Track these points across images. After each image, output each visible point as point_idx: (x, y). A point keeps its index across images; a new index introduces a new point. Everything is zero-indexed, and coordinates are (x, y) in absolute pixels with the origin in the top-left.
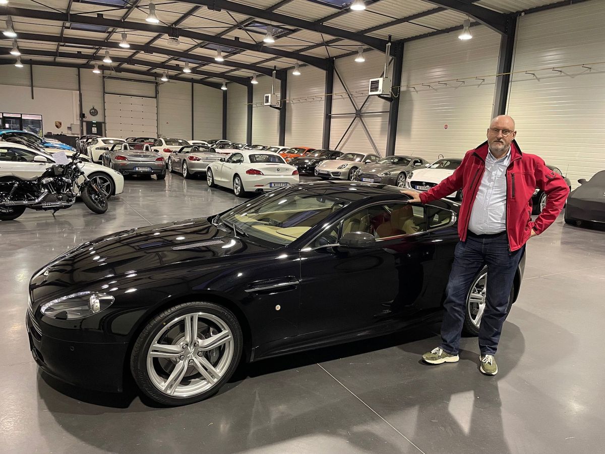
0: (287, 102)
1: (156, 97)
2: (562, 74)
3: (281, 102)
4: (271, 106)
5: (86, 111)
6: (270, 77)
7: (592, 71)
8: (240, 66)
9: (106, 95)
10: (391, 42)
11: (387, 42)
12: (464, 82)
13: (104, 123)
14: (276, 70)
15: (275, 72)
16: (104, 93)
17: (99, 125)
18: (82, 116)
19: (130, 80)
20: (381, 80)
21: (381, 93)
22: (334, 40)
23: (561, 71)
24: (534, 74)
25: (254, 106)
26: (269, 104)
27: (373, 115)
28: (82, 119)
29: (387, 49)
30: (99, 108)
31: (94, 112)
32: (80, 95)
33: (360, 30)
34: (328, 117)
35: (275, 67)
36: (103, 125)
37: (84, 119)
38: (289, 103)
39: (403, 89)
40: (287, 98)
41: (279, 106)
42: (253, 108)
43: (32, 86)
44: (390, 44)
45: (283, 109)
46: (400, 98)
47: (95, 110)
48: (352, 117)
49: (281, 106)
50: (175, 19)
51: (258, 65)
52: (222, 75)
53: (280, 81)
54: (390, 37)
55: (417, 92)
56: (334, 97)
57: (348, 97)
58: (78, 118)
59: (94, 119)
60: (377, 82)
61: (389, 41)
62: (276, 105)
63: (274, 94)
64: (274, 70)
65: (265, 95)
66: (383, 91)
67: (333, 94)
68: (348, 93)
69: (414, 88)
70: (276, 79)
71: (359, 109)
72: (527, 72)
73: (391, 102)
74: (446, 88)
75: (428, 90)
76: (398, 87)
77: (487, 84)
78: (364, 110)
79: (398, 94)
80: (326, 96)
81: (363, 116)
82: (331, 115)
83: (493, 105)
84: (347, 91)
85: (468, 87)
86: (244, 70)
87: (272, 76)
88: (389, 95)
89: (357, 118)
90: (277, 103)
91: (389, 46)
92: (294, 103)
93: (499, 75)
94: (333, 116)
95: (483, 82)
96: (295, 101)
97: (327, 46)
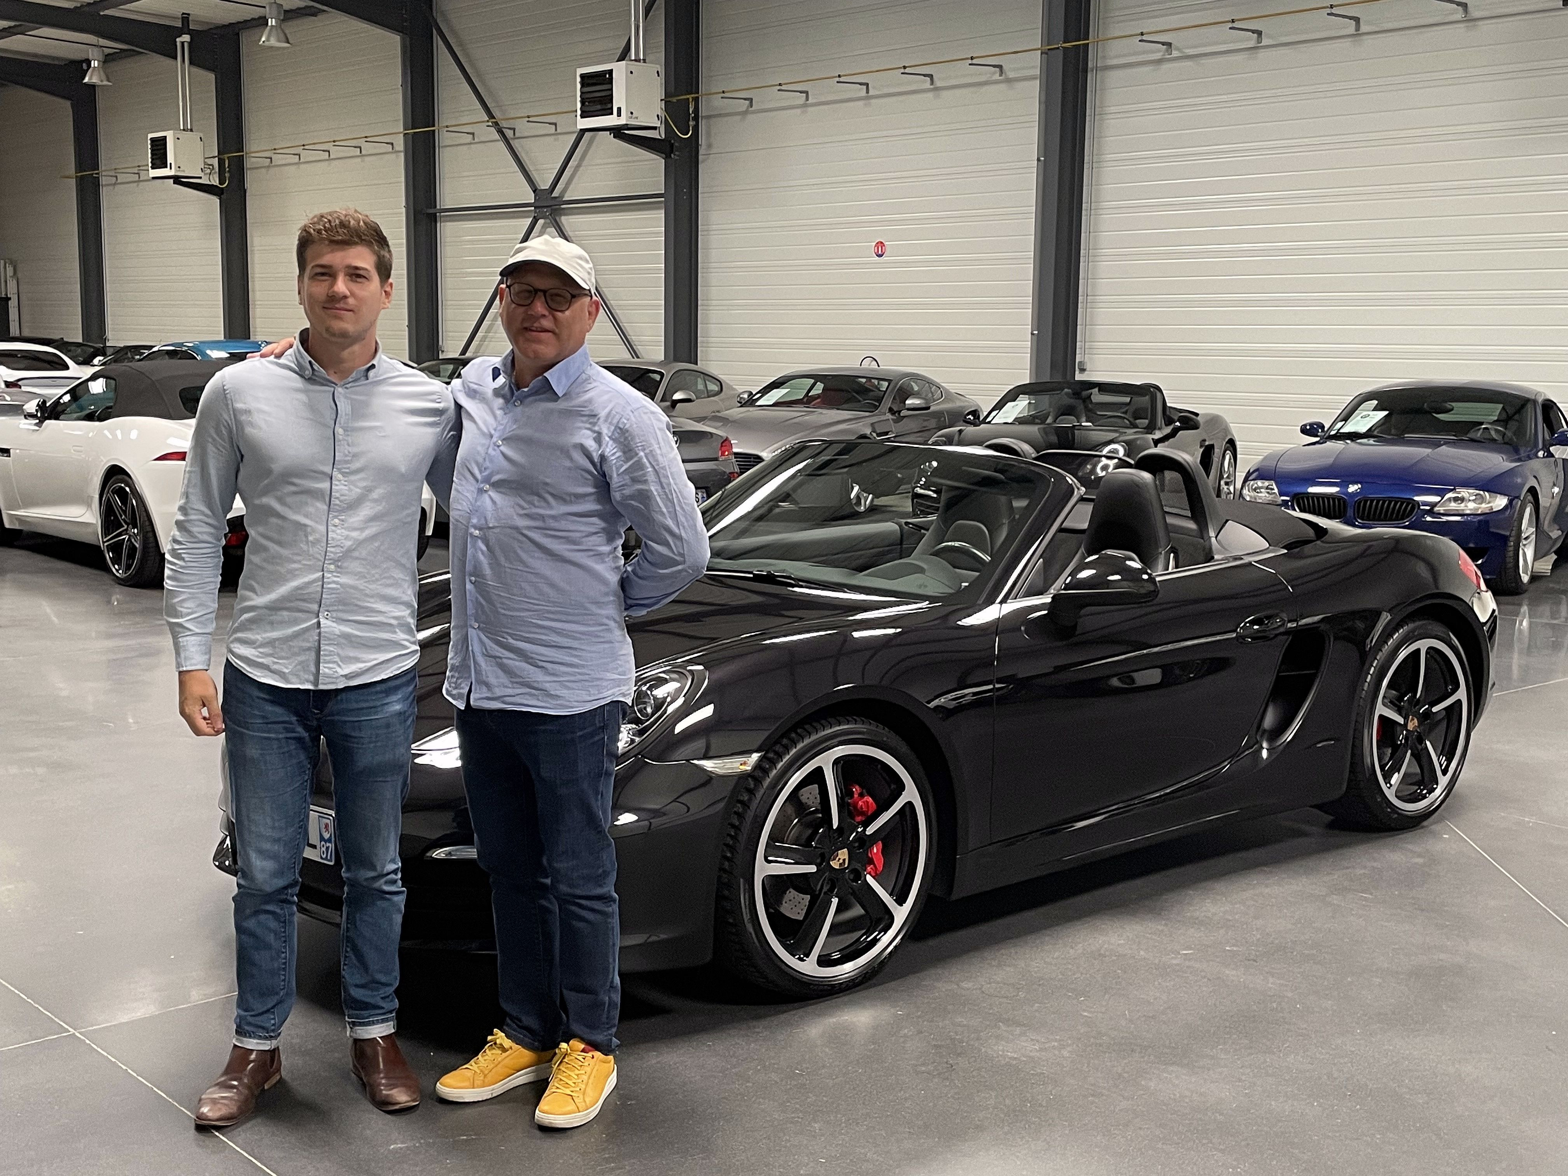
0: (251, 162)
2: (1264, 42)
3: (221, 161)
4: (177, 180)
6: (169, 61)
7: (1360, 30)
12: (930, 75)
14: (190, 32)
15: (186, 38)
20: (620, 70)
21: (622, 121)
24: (1169, 45)
25: (103, 181)
26: (170, 172)
34: (424, 221)
35: (185, 18)
38: (260, 167)
39: (710, 104)
40: (249, 146)
41: (215, 181)
42: (104, 192)
45: (233, 192)
46: (703, 140)
48: (523, 215)
49: (221, 179)
51: (107, 12)
53: (212, 76)
55: (761, 113)
56: (444, 138)
57: (497, 136)
60: (605, 79)
62: (201, 174)
63: (191, 130)
64: (180, 32)
65: (150, 136)
66: (632, 113)
67: (434, 131)
68: (496, 124)
69: (751, 100)
70: (195, 70)
71: (545, 185)
72: (1144, 38)
73: (667, 158)
74: (868, 98)
75: (805, 106)
76: (690, 97)
77: (1009, 81)
78: (564, 190)
79: (692, 123)
80: (410, 136)
81: (561, 215)
82: (431, 211)
83: (1038, 160)
84: (491, 115)
85: (944, 94)
86: (46, 31)
87: (176, 58)
88: (655, 128)
89: (541, 222)
90: (206, 166)
92: (275, 167)
93: (1049, 49)
94: (442, 214)
95: (998, 76)
96: (279, 159)
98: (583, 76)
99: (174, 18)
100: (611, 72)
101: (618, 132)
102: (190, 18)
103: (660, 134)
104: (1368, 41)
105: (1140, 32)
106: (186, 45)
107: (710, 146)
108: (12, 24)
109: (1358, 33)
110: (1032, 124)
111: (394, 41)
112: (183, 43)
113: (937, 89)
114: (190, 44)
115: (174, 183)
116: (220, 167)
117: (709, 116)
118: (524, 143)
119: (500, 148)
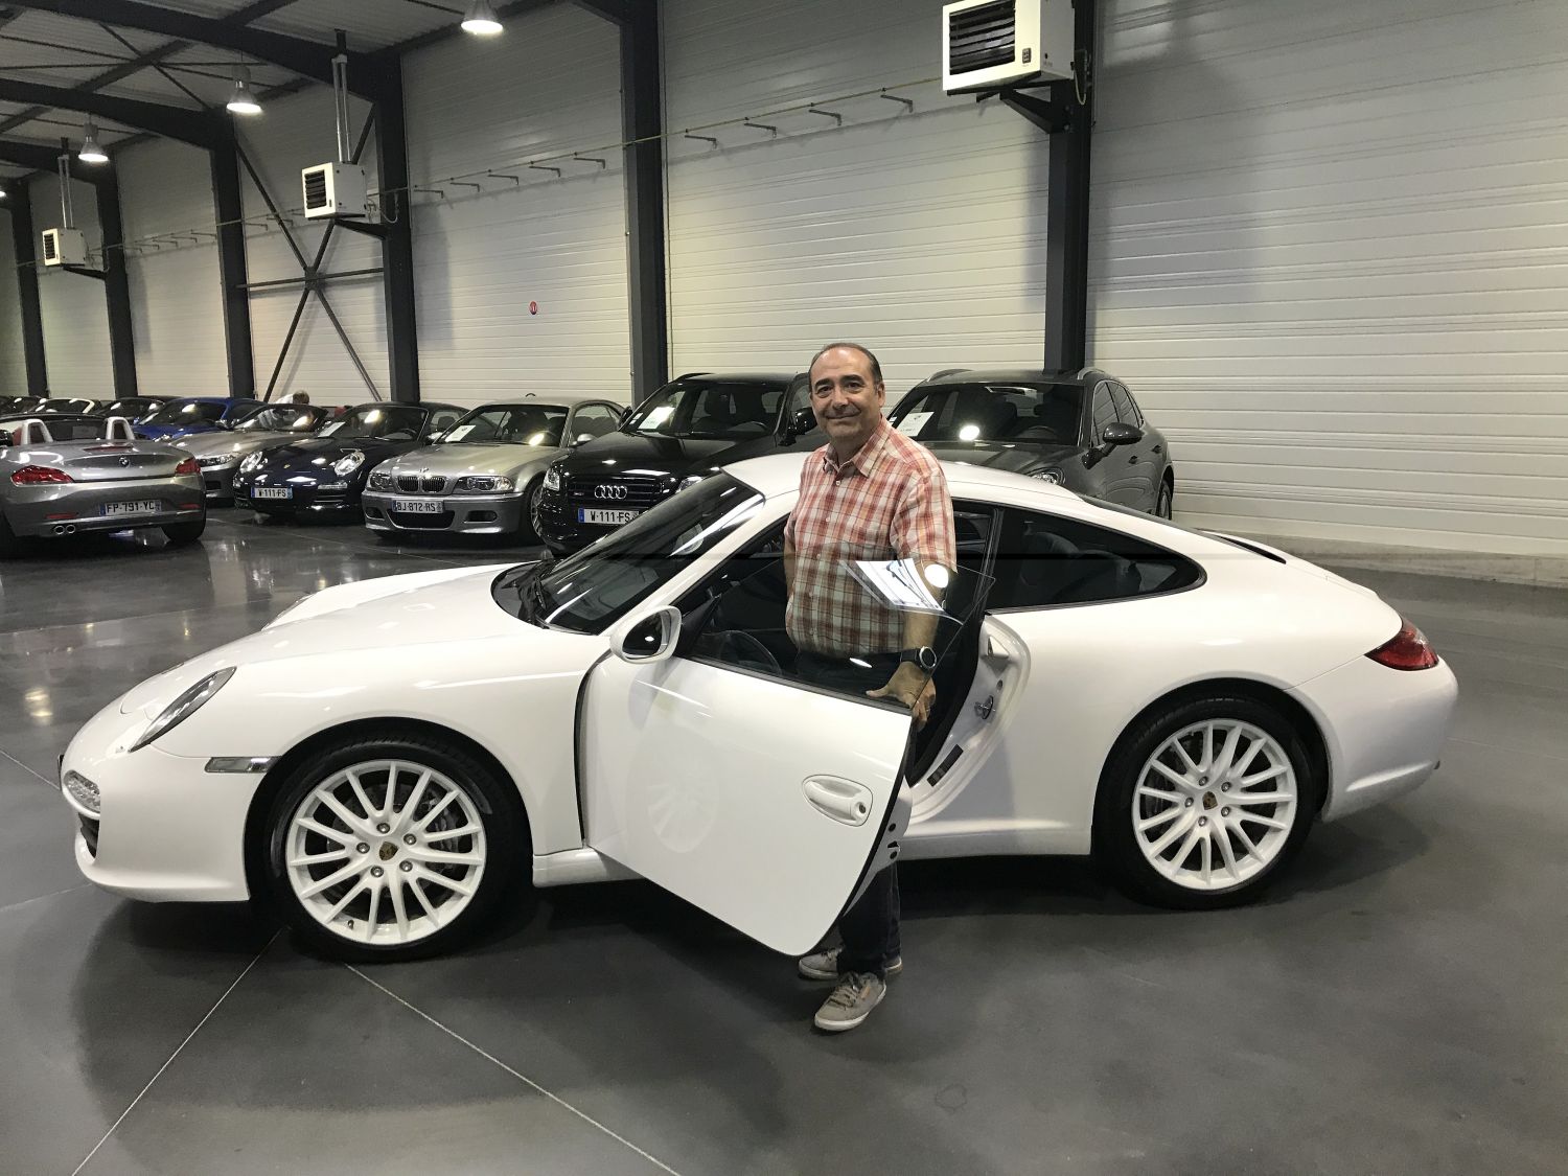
0: (128, 252)
2: (779, 136)
3: (104, 251)
4: (66, 267)
7: (843, 125)
10: (346, 53)
11: (335, 52)
12: (558, 170)
14: (68, 152)
15: (66, 157)
20: (328, 169)
21: (333, 211)
22: (168, 45)
23: (774, 129)
24: (714, 140)
26: (56, 261)
27: (352, 278)
29: (335, 73)
33: (231, 11)
34: (238, 297)
35: (65, 141)
38: (134, 256)
39: (415, 198)
40: (127, 241)
41: (100, 267)
42: (39, 279)
44: (342, 59)
45: (116, 277)
46: (413, 226)
48: (297, 288)
49: (105, 268)
53: (92, 187)
54: (341, 36)
55: (450, 203)
56: (248, 231)
57: (279, 226)
60: (320, 176)
61: (341, 48)
62: (83, 262)
63: (74, 228)
64: (61, 153)
65: (45, 233)
66: (340, 204)
67: (240, 223)
68: (277, 216)
69: (442, 193)
71: (310, 263)
72: (689, 134)
73: (383, 239)
74: (517, 189)
75: (477, 197)
77: (612, 173)
78: (326, 267)
79: (397, 212)
80: (220, 229)
81: (327, 287)
82: (244, 286)
83: (626, 234)
84: (274, 210)
85: (570, 184)
87: (57, 171)
88: (364, 216)
89: (311, 294)
90: (89, 257)
91: (343, 67)
92: (145, 256)
93: (628, 145)
94: (252, 289)
95: (602, 170)
96: (146, 250)
97: (160, 66)
98: (307, 177)
99: (56, 141)
100: (322, 173)
101: (338, 220)
103: (376, 221)
104: (847, 134)
105: (684, 130)
106: (67, 162)
107: (418, 229)
109: (839, 130)
110: (621, 207)
111: (207, 152)
112: (63, 161)
113: (563, 181)
114: (70, 162)
115: (66, 270)
116: (104, 256)
117: (415, 206)
118: (299, 232)
119: (282, 237)
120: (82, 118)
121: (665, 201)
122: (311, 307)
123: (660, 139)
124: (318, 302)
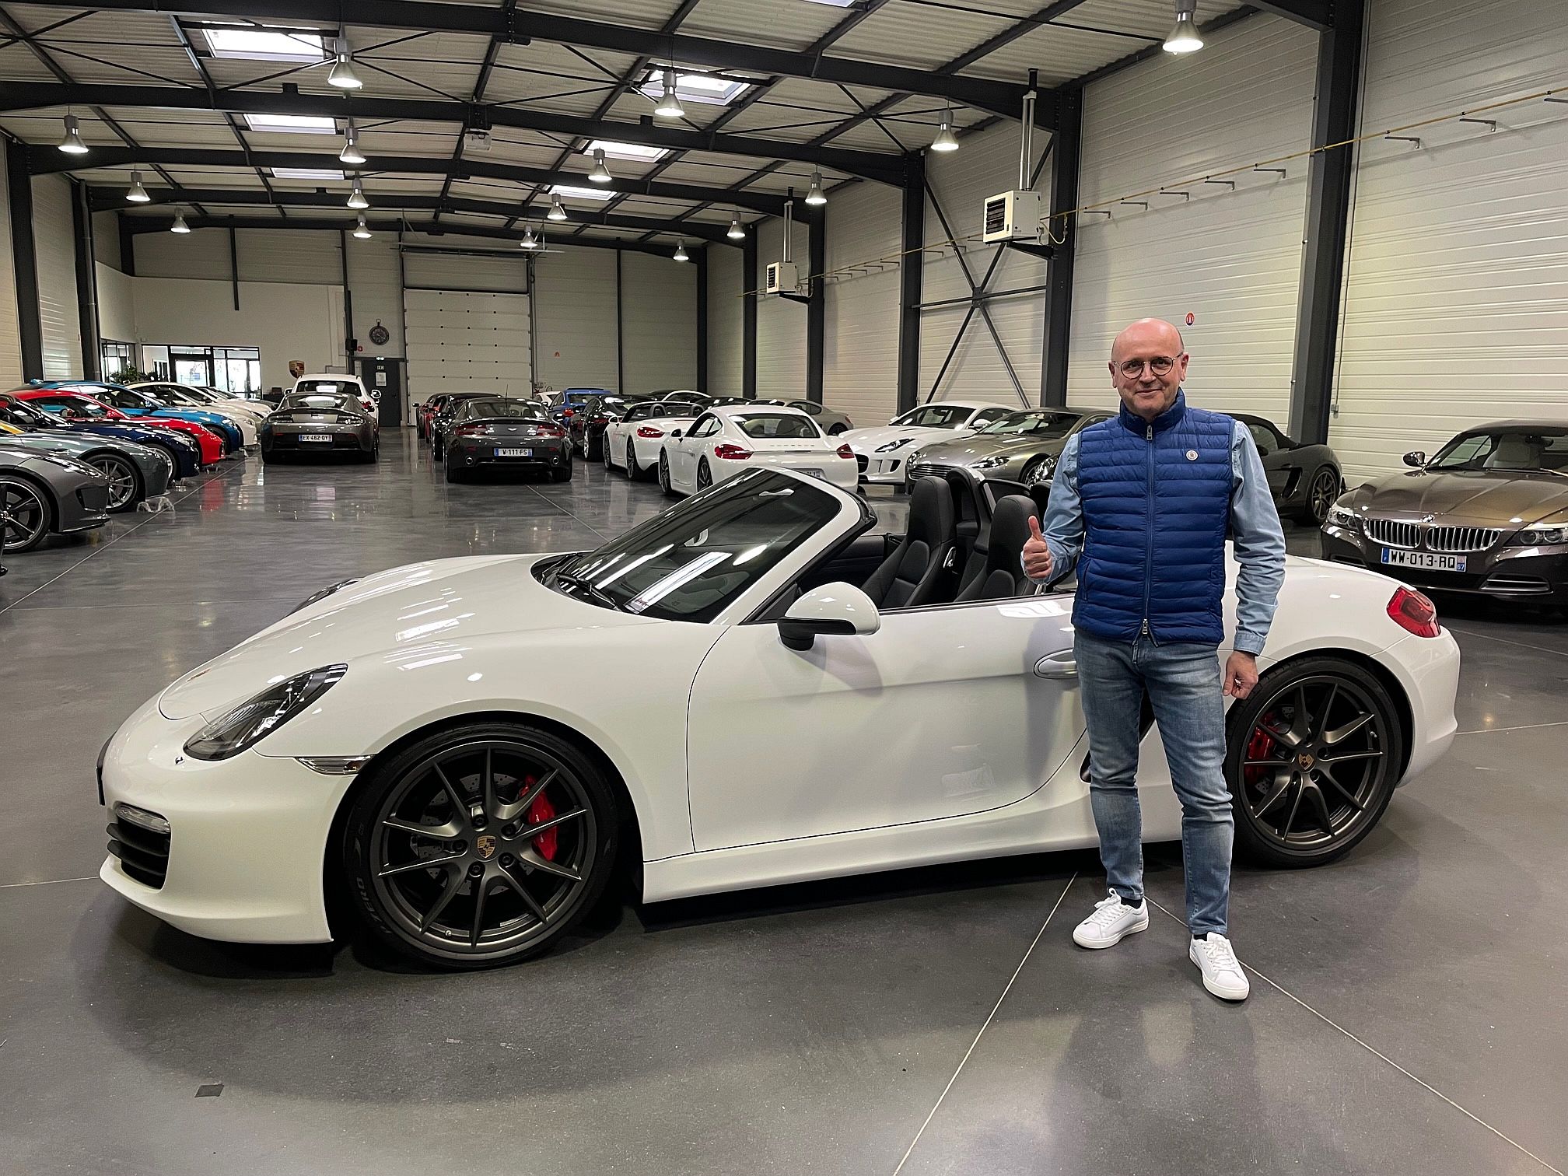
0: (827, 280)
1: (528, 292)
2: (1499, 130)
3: (810, 280)
4: (782, 294)
5: (362, 335)
6: (781, 219)
8: (707, 195)
9: (407, 291)
10: (1036, 89)
11: (1026, 90)
12: (1232, 183)
13: (404, 360)
14: (792, 198)
15: (790, 203)
16: (404, 286)
17: (393, 367)
18: (351, 345)
19: (464, 252)
20: (1008, 196)
21: (1013, 234)
22: (889, 98)
23: (1493, 123)
24: (1417, 139)
25: (759, 297)
26: (775, 289)
27: (1014, 295)
28: (352, 353)
29: (1025, 109)
30: (391, 325)
31: (379, 335)
32: (348, 295)
33: (942, 62)
34: (912, 316)
35: (791, 190)
36: (402, 364)
37: (358, 354)
38: (831, 283)
39: (1082, 219)
40: (827, 270)
41: (805, 293)
42: (759, 305)
43: (235, 279)
44: (1032, 95)
45: (816, 301)
46: (1077, 246)
47: (384, 329)
48: (964, 307)
49: (809, 294)
50: (471, 82)
51: (742, 190)
52: (676, 224)
53: (806, 226)
54: (1033, 74)
55: (1115, 222)
56: (927, 257)
57: (955, 253)
58: (344, 351)
59: (380, 353)
60: (1001, 203)
61: (1032, 85)
62: (795, 289)
63: (790, 262)
64: (786, 199)
65: (769, 266)
66: (1016, 228)
67: (921, 250)
68: (954, 243)
69: (1109, 213)
70: (794, 222)
71: (978, 285)
72: (1390, 135)
73: (1049, 259)
74: (1187, 205)
75: (1144, 215)
76: (1065, 214)
77: (1291, 182)
78: (992, 287)
79: (1065, 233)
80: (904, 256)
81: (990, 304)
82: (918, 306)
83: (1304, 243)
84: (951, 238)
85: (1243, 197)
86: (716, 205)
87: (783, 216)
88: (1035, 238)
89: (976, 310)
90: (799, 284)
91: (1032, 102)
92: (840, 283)
93: (1315, 152)
94: (924, 308)
95: (1282, 179)
96: (842, 278)
97: (876, 117)
98: (989, 205)
99: (785, 190)
100: (1003, 200)
101: (1011, 242)
102: (794, 190)
103: (1045, 242)
105: (1386, 131)
106: (790, 207)
107: (1081, 248)
108: (701, 202)
110: (1300, 216)
111: (899, 192)
112: (788, 206)
113: (1236, 194)
114: (792, 206)
115: (781, 296)
116: (809, 284)
117: (1082, 227)
118: (971, 256)
119: (957, 260)
120: (810, 168)
121: (1350, 207)
122: (974, 322)
123: (1352, 143)
124: (982, 318)
